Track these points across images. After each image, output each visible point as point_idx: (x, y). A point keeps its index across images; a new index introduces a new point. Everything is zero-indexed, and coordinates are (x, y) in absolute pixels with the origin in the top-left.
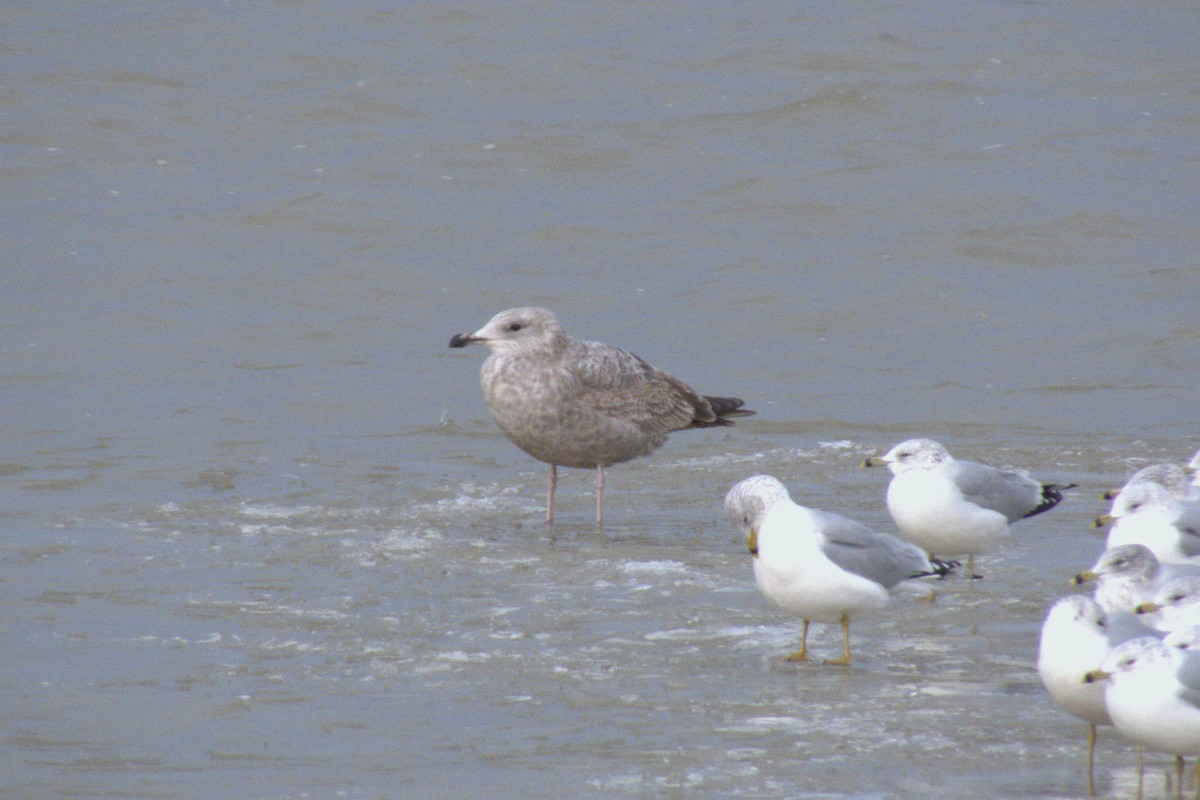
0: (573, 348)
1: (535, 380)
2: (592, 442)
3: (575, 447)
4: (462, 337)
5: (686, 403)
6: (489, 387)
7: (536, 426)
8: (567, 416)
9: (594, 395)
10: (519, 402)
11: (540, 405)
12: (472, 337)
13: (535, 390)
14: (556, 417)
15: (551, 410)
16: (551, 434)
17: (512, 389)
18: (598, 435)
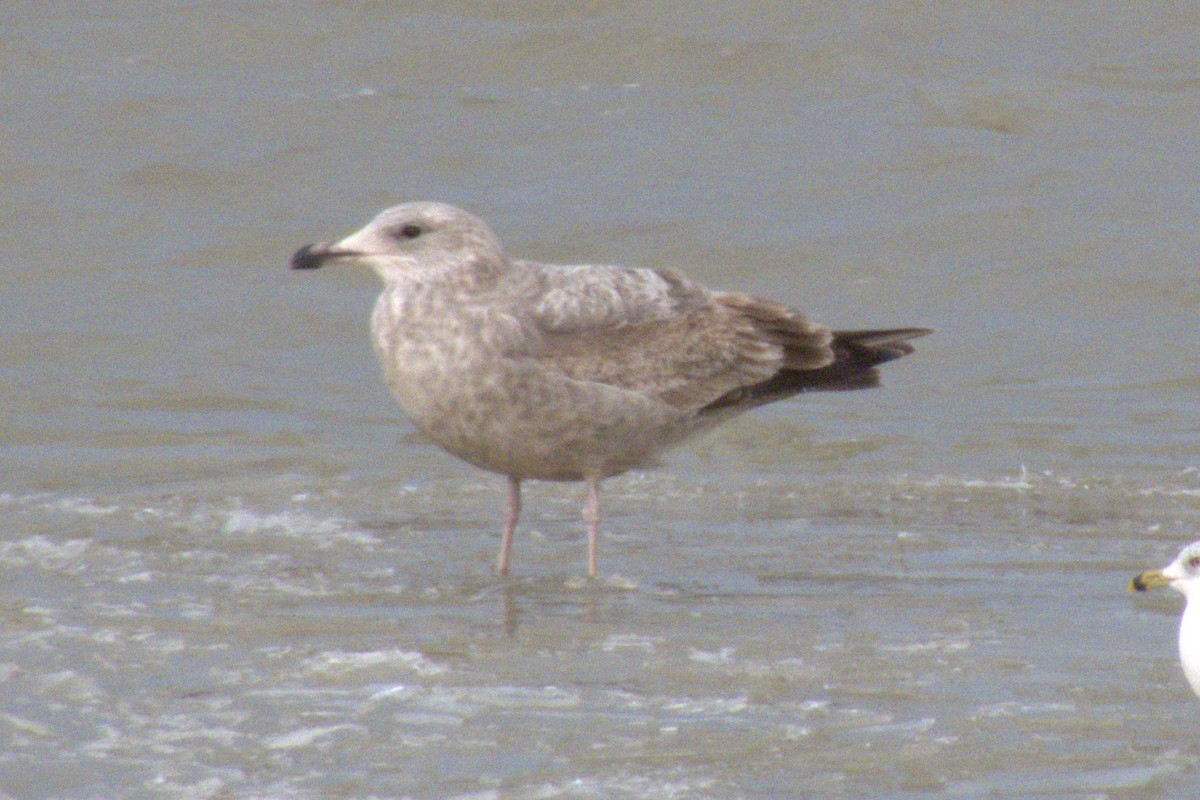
1: (456, 331)
2: (571, 435)
3: (542, 447)
4: (313, 251)
6: (387, 352)
7: (471, 417)
8: (519, 388)
10: (435, 374)
11: (469, 378)
12: (334, 248)
13: (459, 352)
14: (502, 392)
15: (491, 381)
16: (497, 427)
17: (422, 348)
18: (581, 422)
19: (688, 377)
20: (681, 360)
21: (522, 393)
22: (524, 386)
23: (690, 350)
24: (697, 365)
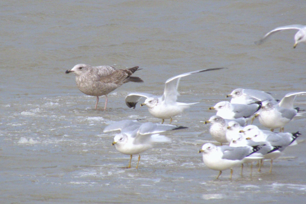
0: (95, 70)
1: (89, 81)
2: (105, 90)
4: (68, 71)
5: (125, 73)
7: (91, 90)
9: (103, 80)
10: (86, 87)
11: (91, 86)
12: (71, 71)
13: (90, 83)
14: (96, 86)
15: (94, 85)
16: (95, 91)
17: (84, 84)
18: (106, 89)
19: (118, 79)
20: (117, 77)
21: (98, 86)
22: (98, 85)
23: (118, 75)
24: (119, 77)
